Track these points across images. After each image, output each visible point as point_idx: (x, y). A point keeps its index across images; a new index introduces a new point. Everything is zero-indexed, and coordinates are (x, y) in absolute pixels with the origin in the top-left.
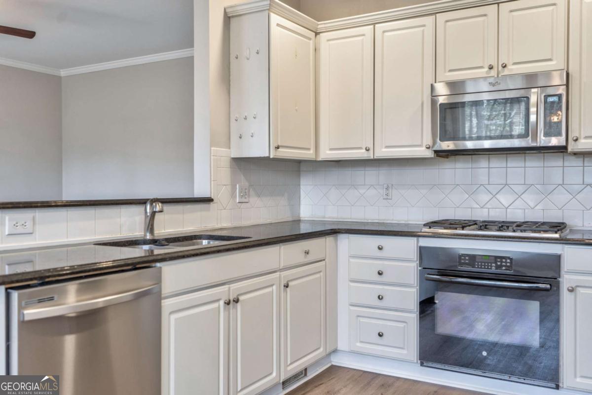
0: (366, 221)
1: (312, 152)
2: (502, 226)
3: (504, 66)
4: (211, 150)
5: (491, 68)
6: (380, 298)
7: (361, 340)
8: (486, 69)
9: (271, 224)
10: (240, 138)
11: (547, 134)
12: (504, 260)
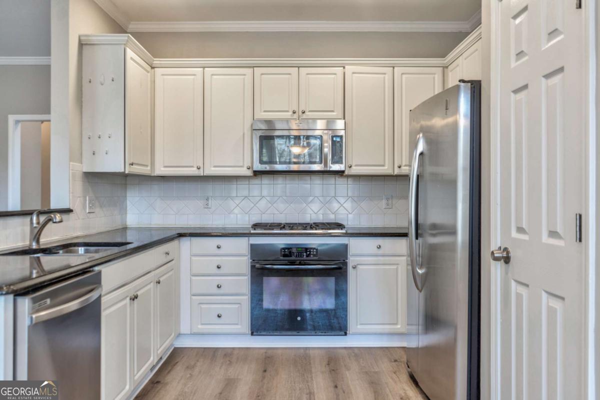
0: (189, 226)
1: (149, 168)
2: (293, 227)
3: (304, 113)
4: (70, 164)
5: (294, 112)
6: (219, 287)
7: (203, 323)
8: (291, 113)
9: (109, 232)
10: (94, 154)
11: (334, 162)
12: (312, 250)
